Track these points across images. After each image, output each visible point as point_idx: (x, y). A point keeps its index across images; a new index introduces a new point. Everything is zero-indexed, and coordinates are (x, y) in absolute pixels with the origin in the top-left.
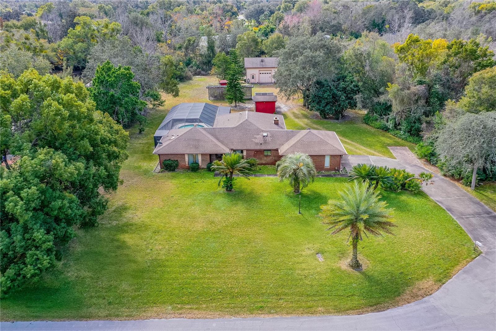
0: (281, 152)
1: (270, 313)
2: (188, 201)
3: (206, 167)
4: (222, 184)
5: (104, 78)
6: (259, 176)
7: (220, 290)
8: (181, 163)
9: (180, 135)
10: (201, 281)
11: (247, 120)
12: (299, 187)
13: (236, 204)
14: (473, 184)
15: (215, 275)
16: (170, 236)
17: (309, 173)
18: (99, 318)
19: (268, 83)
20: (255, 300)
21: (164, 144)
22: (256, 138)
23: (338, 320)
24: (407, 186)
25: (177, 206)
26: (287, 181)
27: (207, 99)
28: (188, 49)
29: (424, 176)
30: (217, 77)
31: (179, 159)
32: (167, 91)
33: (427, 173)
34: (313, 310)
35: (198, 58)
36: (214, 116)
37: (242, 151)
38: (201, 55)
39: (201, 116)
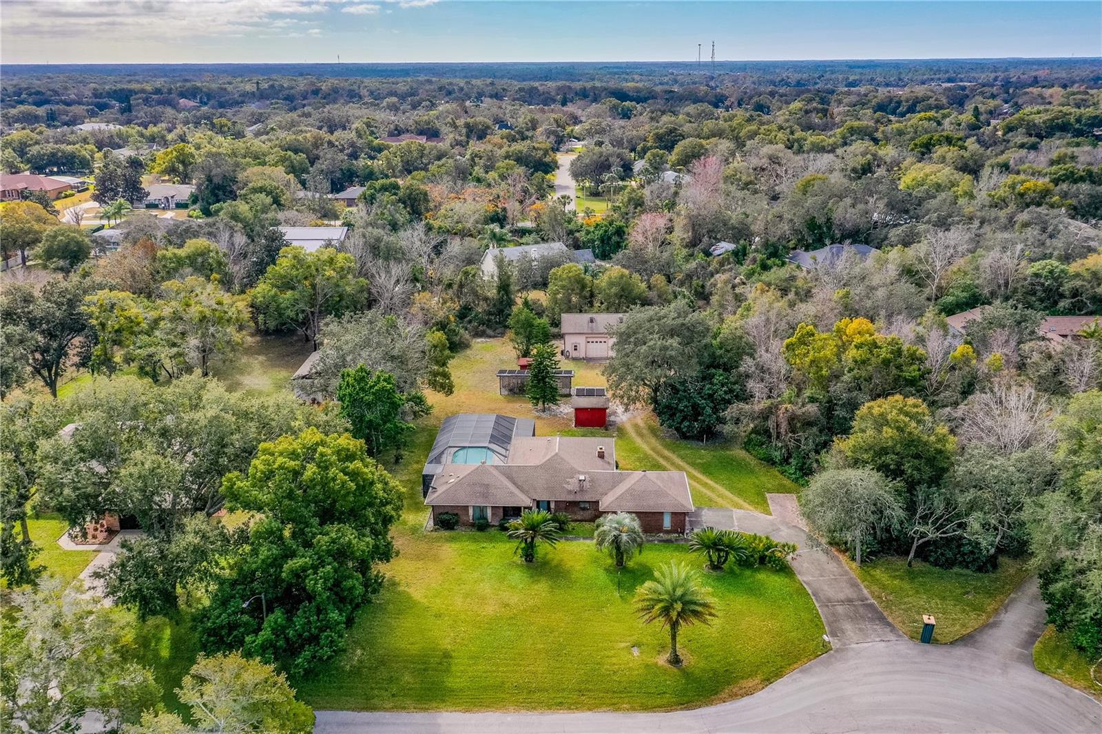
0: (602, 507)
2: (476, 575)
3: (497, 524)
4: (520, 551)
5: (358, 394)
6: (572, 539)
7: (515, 684)
8: (463, 518)
9: (461, 477)
10: (495, 674)
11: (556, 454)
12: (622, 558)
13: (538, 581)
14: (858, 557)
15: (509, 668)
16: (455, 621)
17: (634, 540)
18: (385, 710)
19: (601, 359)
20: (554, 695)
21: (441, 490)
22: (568, 483)
24: (766, 559)
25: (460, 581)
26: (606, 549)
27: (495, 390)
28: (463, 286)
29: (786, 548)
30: (514, 348)
31: (460, 513)
32: (433, 384)
33: (791, 544)
34: (617, 706)
35: (481, 303)
36: (510, 438)
37: (549, 502)
38: (486, 299)
39: (490, 442)
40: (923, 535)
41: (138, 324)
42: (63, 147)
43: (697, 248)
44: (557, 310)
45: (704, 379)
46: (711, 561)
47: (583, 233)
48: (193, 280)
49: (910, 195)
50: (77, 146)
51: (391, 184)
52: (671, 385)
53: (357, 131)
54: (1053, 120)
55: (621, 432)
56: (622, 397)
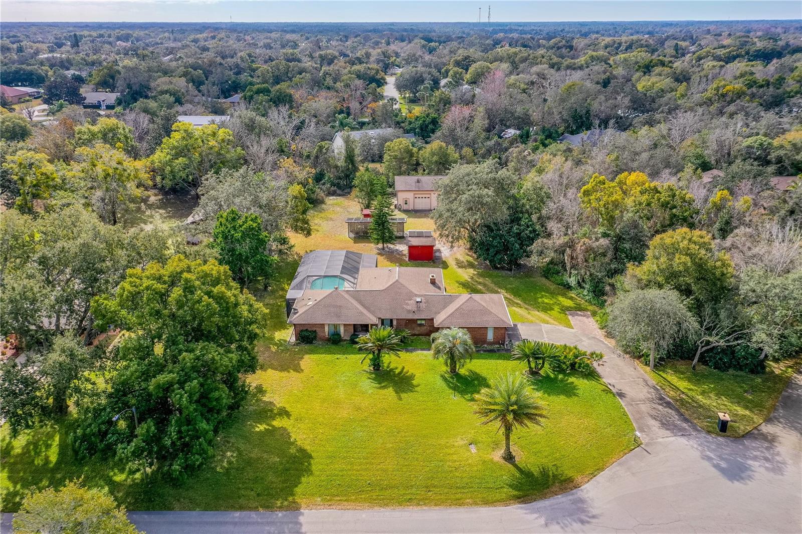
0: (436, 324)
1: (419, 505)
2: (332, 382)
3: (349, 339)
4: (368, 361)
5: (229, 231)
6: (411, 351)
7: (369, 482)
8: (320, 334)
9: (318, 300)
10: (349, 473)
11: (397, 281)
12: (455, 366)
13: (385, 387)
14: (652, 363)
15: (364, 467)
16: (314, 424)
17: (466, 350)
19: (425, 211)
20: (404, 492)
21: (301, 311)
22: (407, 304)
23: (485, 512)
24: (577, 366)
25: (318, 388)
26: (442, 359)
27: (345, 235)
28: (319, 158)
29: (594, 356)
30: (359, 202)
31: (318, 330)
32: (296, 229)
33: (598, 352)
34: (461, 501)
35: (332, 170)
36: (358, 269)
37: (391, 320)
38: (336, 167)
39: (342, 273)
40: (708, 343)
41: (53, 179)
42: (24, 66)
43: (492, 133)
44: (391, 174)
45: (512, 221)
46: (530, 367)
47: (407, 124)
48: (100, 146)
49: (645, 95)
50: (36, 67)
51: (264, 88)
52: (486, 226)
53: (241, 57)
54: (730, 52)
55: (445, 265)
56: (447, 236)
